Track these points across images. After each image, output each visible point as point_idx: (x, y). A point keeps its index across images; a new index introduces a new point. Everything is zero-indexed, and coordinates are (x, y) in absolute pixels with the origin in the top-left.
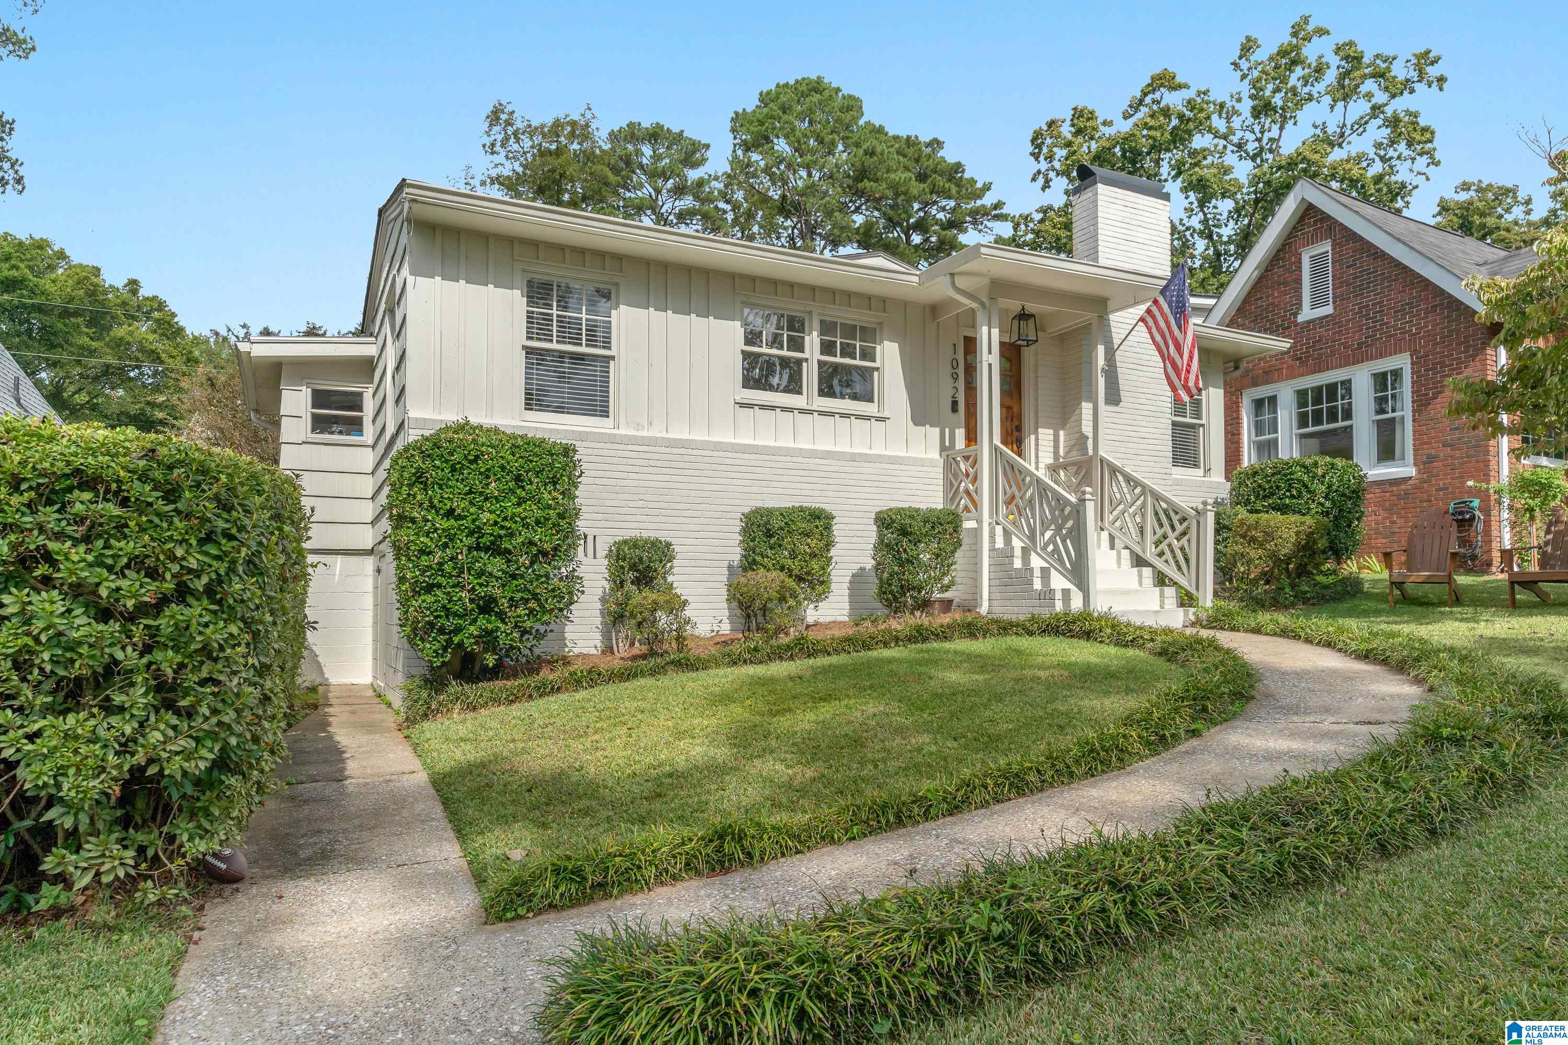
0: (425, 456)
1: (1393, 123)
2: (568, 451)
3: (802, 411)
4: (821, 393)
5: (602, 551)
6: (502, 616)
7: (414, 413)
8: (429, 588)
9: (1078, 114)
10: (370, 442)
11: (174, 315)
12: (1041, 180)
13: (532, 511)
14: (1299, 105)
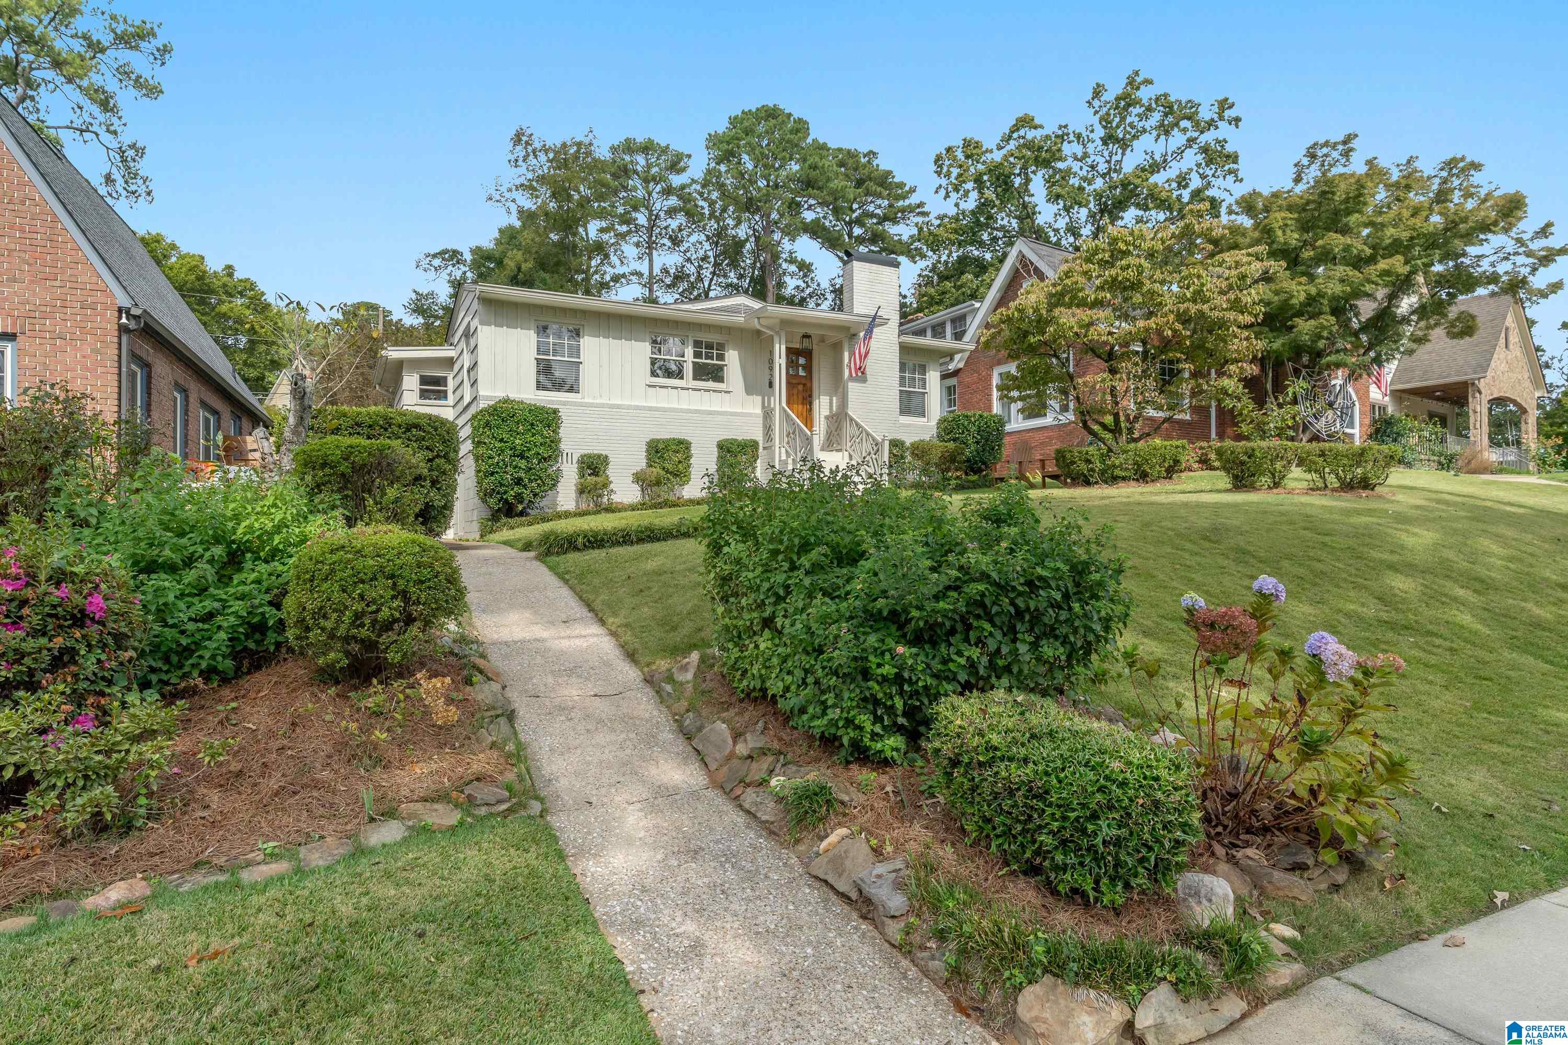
0: (490, 415)
1: (1205, 150)
2: (555, 411)
3: (682, 389)
4: (695, 378)
5: (575, 461)
6: (525, 486)
7: (482, 392)
8: (492, 474)
9: (967, 143)
10: (452, 404)
11: (263, 294)
12: (942, 192)
13: (539, 439)
14: (1135, 137)
